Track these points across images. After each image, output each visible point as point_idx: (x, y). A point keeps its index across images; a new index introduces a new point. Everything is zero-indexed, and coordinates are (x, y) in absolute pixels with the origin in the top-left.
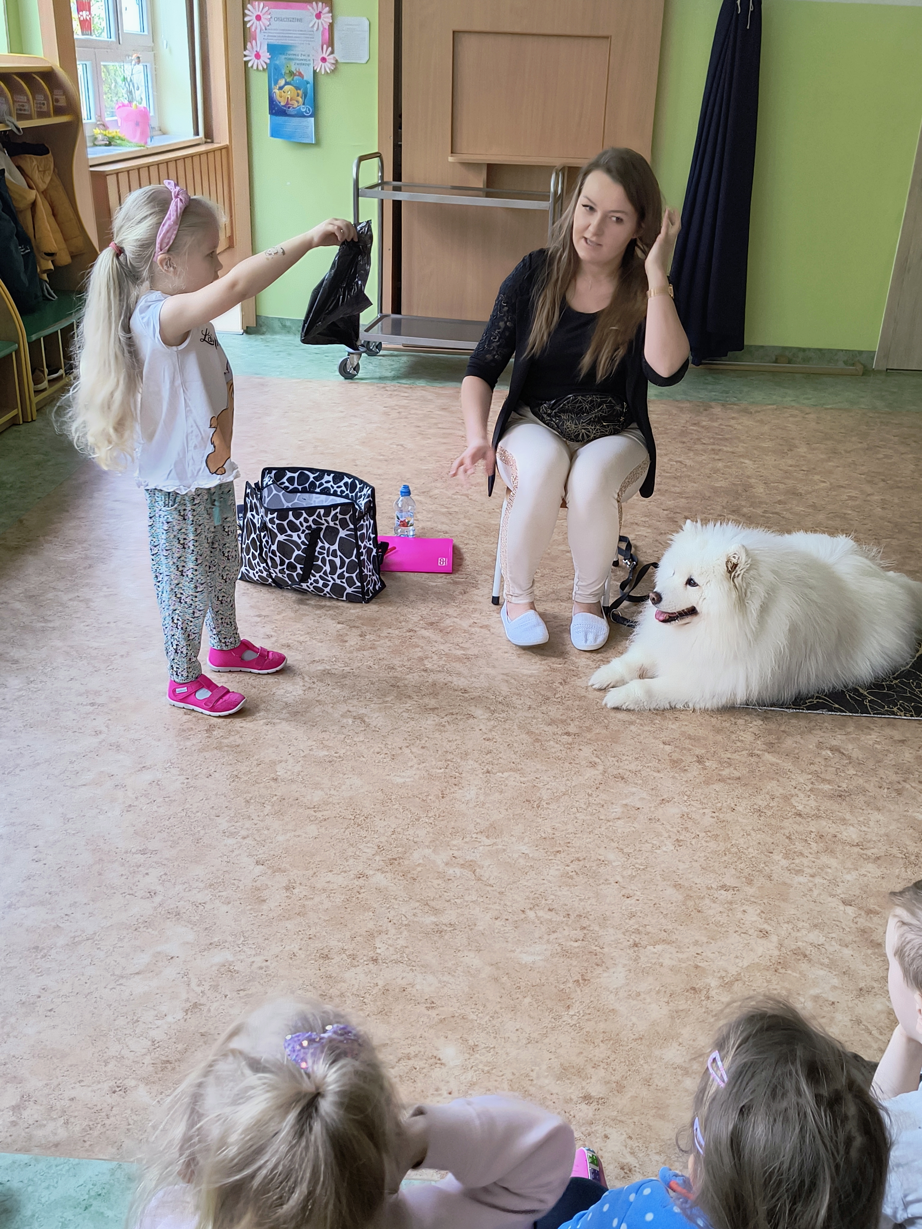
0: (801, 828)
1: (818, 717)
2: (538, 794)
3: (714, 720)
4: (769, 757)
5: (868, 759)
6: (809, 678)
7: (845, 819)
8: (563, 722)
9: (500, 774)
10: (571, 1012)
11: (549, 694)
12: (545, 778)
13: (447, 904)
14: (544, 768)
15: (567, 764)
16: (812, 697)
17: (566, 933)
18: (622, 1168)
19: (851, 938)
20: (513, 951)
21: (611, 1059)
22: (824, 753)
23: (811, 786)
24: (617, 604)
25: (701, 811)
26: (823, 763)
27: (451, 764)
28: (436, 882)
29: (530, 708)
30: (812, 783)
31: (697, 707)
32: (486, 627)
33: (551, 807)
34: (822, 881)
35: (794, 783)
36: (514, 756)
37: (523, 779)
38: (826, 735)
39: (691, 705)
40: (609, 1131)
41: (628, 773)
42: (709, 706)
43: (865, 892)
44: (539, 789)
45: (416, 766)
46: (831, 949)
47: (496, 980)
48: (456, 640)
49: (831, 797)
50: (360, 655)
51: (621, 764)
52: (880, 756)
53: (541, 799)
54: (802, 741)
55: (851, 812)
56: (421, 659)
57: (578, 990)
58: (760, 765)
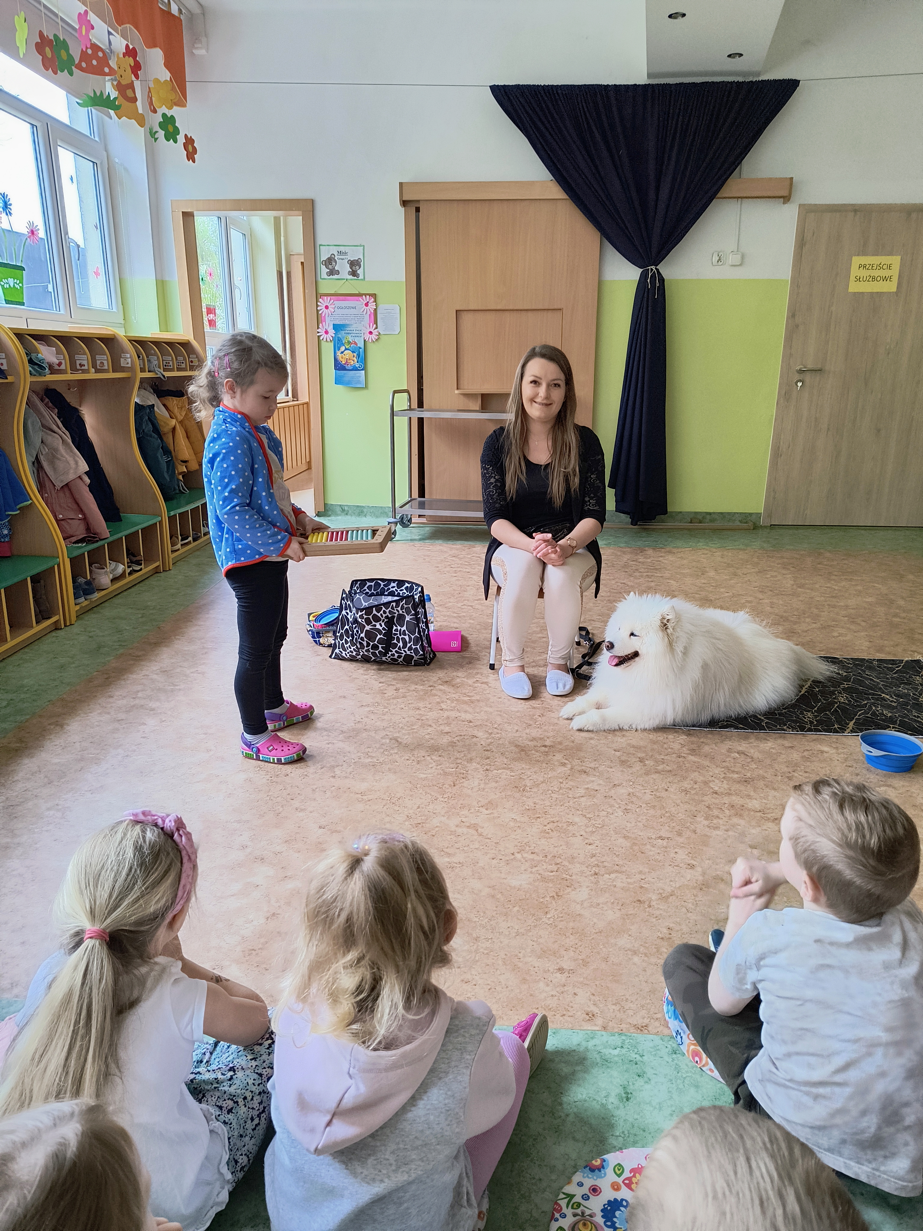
0: (717, 801)
1: (728, 733)
2: (523, 783)
3: (651, 737)
4: (692, 758)
5: (765, 758)
6: (719, 707)
7: (750, 796)
8: (541, 739)
10: (548, 916)
11: (531, 722)
13: (457, 850)
14: (528, 767)
17: (544, 867)
18: (587, 1014)
20: (505, 879)
21: (579, 945)
22: (733, 755)
24: (580, 667)
25: (643, 791)
26: (732, 761)
28: (449, 837)
29: (517, 731)
30: (725, 773)
31: (639, 728)
32: (486, 683)
33: (533, 790)
34: (733, 833)
35: (711, 774)
36: (506, 760)
37: (512, 774)
38: (734, 744)
39: (634, 727)
40: (576, 990)
41: (589, 769)
42: (647, 726)
45: (435, 767)
47: (493, 896)
48: (464, 691)
49: (739, 782)
50: (395, 701)
52: (775, 756)
53: (526, 786)
54: (716, 748)
55: (754, 791)
57: (554, 902)
58: (686, 763)
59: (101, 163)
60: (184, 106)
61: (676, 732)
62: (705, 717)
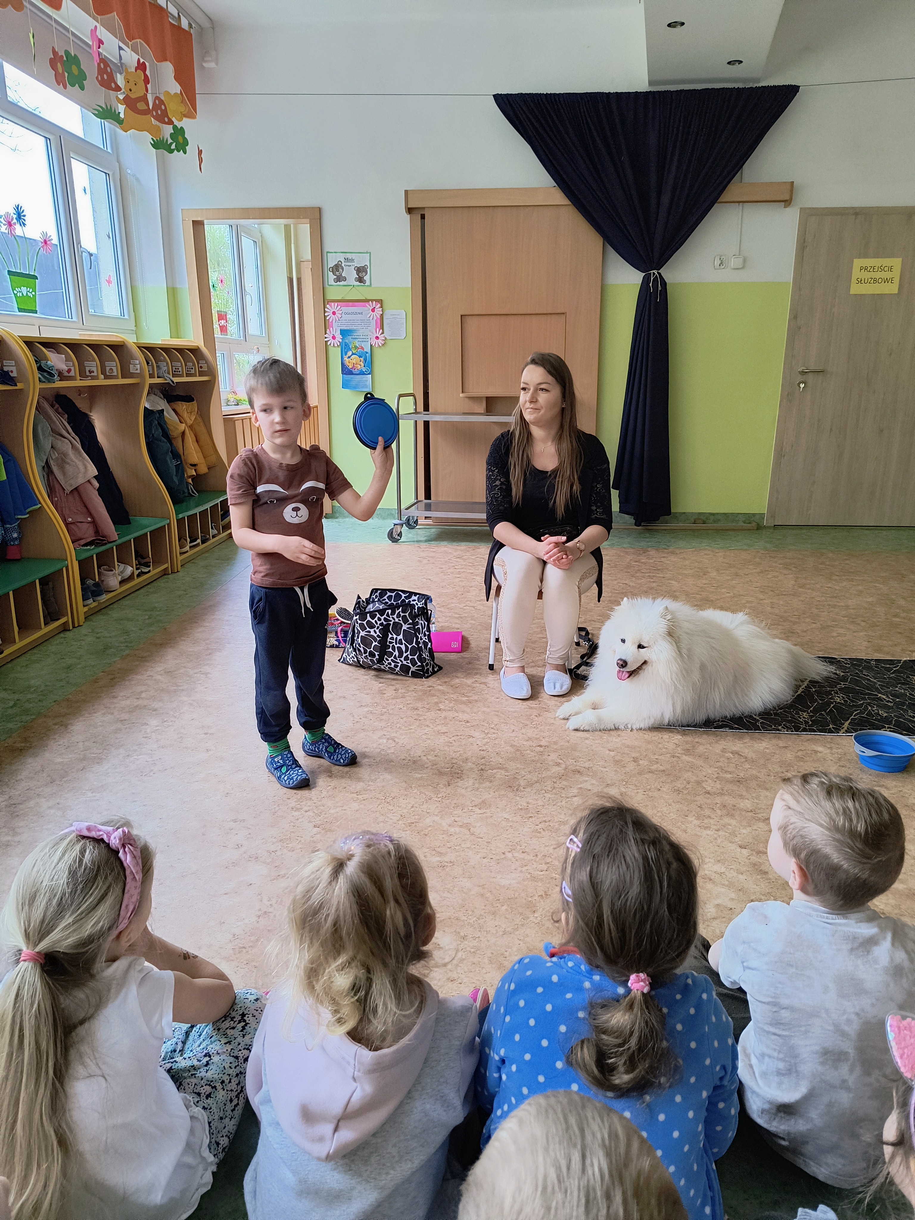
0: (709, 801)
1: (724, 733)
2: (517, 783)
3: (646, 736)
4: (685, 758)
5: (759, 758)
6: (714, 707)
7: (742, 795)
8: (537, 739)
9: (491, 771)
10: (536, 915)
11: (528, 722)
12: (523, 773)
14: (522, 767)
15: (539, 765)
16: (719, 721)
17: (534, 866)
19: (745, 869)
20: (495, 878)
22: (727, 755)
23: (717, 775)
24: (578, 667)
25: (635, 791)
26: (726, 761)
27: (456, 765)
28: (441, 836)
29: (513, 731)
31: (634, 728)
32: (485, 683)
33: (527, 790)
34: (724, 833)
35: (704, 774)
36: (501, 760)
37: (506, 774)
38: (729, 744)
39: (629, 726)
41: (583, 769)
42: (642, 726)
43: (756, 840)
44: (518, 779)
46: (730, 876)
47: (482, 895)
48: (462, 692)
49: (732, 782)
50: (394, 701)
51: (578, 764)
52: (769, 756)
53: (519, 785)
54: (711, 748)
55: (747, 791)
56: (437, 703)
58: (679, 762)
59: (113, 174)
60: (194, 117)
61: (672, 732)
62: (700, 717)
